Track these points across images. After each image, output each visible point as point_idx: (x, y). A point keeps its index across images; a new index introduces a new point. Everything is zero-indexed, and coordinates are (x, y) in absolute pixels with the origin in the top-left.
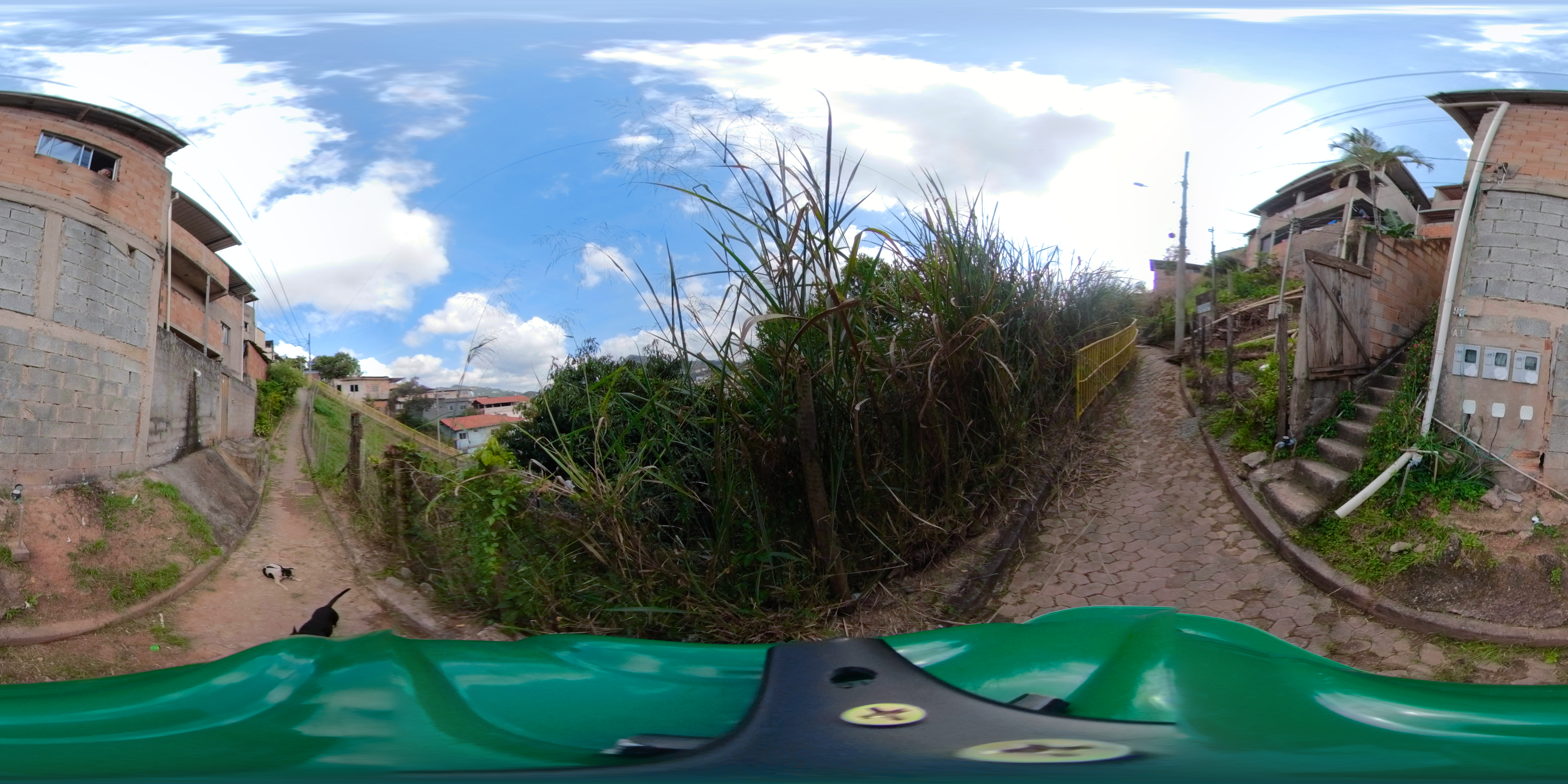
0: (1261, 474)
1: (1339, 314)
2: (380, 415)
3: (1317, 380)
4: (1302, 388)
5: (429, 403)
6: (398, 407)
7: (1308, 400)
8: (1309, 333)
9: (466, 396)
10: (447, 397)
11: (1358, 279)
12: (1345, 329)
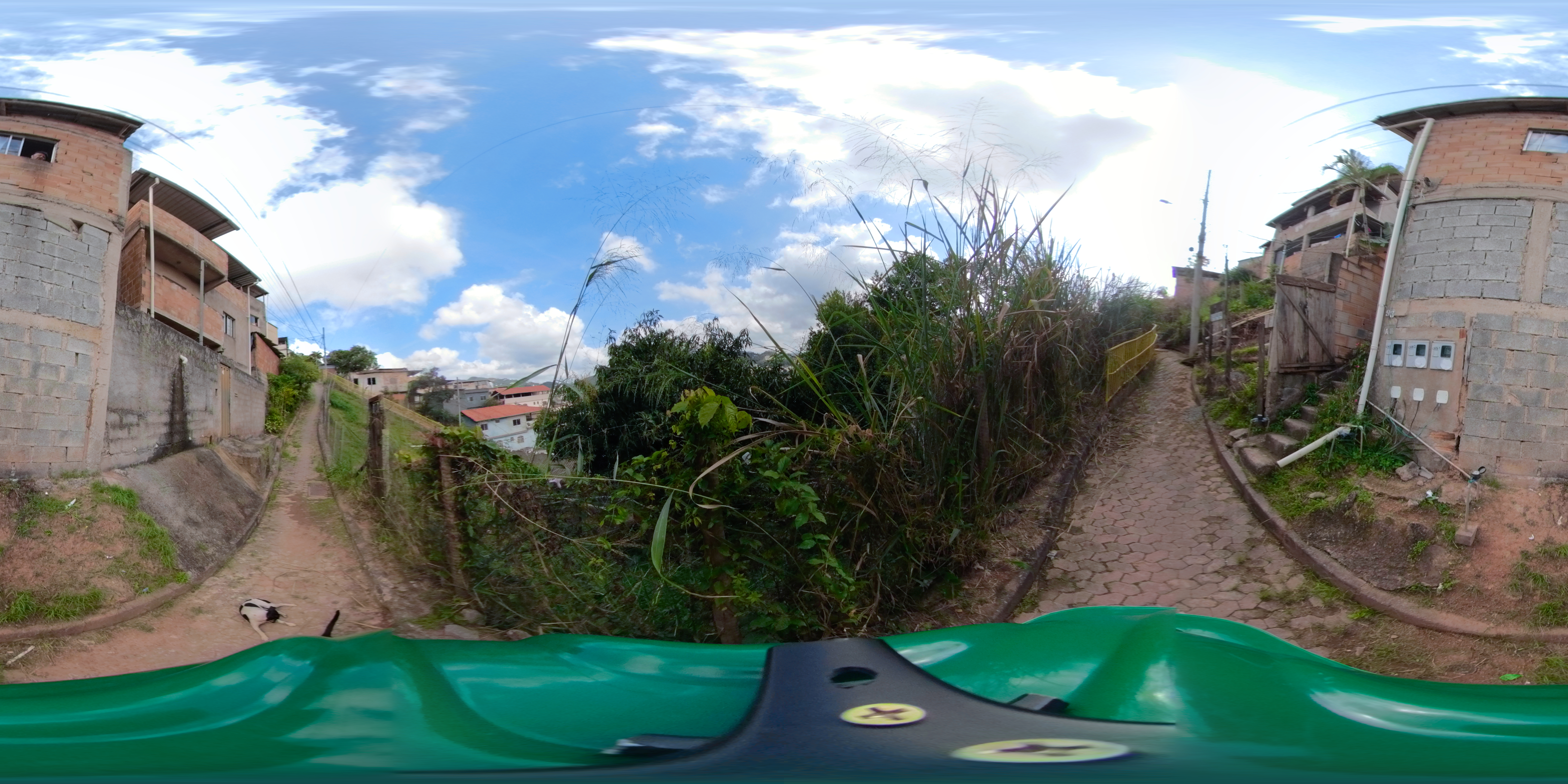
0: (1241, 442)
1: (1305, 323)
2: (399, 408)
3: (1286, 374)
4: (1274, 379)
5: (449, 394)
6: (417, 399)
7: (1280, 389)
8: (1279, 338)
9: (485, 387)
10: (467, 388)
11: (1323, 294)
12: (1310, 334)
